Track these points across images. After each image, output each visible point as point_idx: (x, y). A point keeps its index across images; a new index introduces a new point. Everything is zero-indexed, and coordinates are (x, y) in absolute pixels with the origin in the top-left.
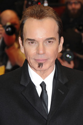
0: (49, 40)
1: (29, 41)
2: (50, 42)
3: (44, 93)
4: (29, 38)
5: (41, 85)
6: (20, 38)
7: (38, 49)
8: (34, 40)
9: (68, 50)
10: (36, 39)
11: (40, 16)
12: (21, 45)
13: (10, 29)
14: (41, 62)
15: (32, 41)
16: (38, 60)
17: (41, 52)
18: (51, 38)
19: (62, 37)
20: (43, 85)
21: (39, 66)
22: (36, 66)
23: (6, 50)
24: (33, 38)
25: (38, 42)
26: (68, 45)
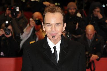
0: (58, 24)
1: (47, 24)
2: (58, 25)
3: (56, 52)
4: (47, 23)
5: (53, 48)
6: (43, 23)
7: (52, 28)
8: (50, 24)
9: (69, 33)
10: (51, 23)
11: (53, 11)
12: (43, 26)
13: (38, 22)
14: (54, 35)
15: (49, 24)
16: (52, 34)
17: (53, 30)
18: (59, 23)
19: (65, 23)
20: (55, 48)
21: (53, 38)
22: (51, 37)
23: (36, 32)
24: (49, 23)
25: (52, 25)
26: (68, 30)
